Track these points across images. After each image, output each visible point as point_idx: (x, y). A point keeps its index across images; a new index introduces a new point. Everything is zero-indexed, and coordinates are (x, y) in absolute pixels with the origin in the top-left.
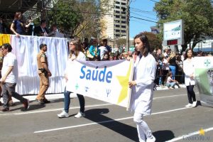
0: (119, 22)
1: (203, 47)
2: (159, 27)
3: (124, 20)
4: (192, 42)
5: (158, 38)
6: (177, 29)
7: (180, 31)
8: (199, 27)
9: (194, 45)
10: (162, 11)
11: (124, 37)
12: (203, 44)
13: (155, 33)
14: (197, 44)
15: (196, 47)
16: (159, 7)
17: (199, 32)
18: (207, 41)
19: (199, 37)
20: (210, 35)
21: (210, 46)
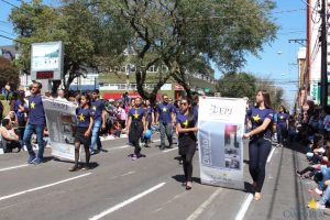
1: (82, 84)
2: (17, 48)
4: (67, 76)
6: (52, 56)
9: (71, 80)
10: (24, 23)
12: (82, 79)
13: (7, 57)
14: (75, 79)
15: (73, 84)
16: (19, 16)
17: (79, 61)
18: (89, 75)
19: (78, 69)
20: (94, 67)
21: (93, 83)
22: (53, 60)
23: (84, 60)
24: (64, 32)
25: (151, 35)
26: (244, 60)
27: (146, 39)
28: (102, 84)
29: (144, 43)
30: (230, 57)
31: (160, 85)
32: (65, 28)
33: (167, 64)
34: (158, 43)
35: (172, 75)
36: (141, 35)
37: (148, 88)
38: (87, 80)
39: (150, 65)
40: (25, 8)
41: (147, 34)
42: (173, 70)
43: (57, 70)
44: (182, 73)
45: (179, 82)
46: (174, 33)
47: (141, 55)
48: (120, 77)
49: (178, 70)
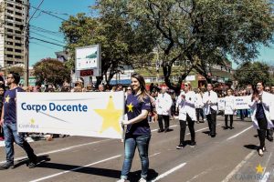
0: (11, 43)
1: (121, 78)
2: (67, 53)
3: (19, 42)
4: (108, 73)
5: (66, 67)
6: (92, 57)
7: (96, 59)
8: (118, 54)
9: (111, 76)
10: (72, 32)
11: (18, 65)
12: (121, 75)
14: (115, 76)
15: (114, 79)
16: (68, 28)
17: (117, 60)
18: (126, 71)
19: (117, 67)
20: (129, 64)
21: (130, 78)
22: (92, 60)
23: (121, 59)
24: (103, 38)
25: (174, 34)
26: (257, 52)
27: (170, 39)
29: (169, 42)
30: (244, 49)
31: (184, 77)
32: (104, 34)
33: (190, 58)
34: (181, 41)
35: (194, 67)
36: (165, 35)
37: (174, 80)
38: (125, 76)
39: (174, 60)
40: (73, 21)
41: (170, 34)
42: (195, 63)
43: (95, 68)
44: (203, 66)
45: (201, 73)
46: (194, 32)
47: (167, 52)
48: (151, 72)
49: (200, 63)
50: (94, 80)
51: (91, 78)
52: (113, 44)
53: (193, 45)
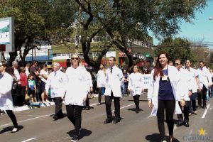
1: (37, 55)
4: (23, 49)
6: (4, 30)
7: (8, 33)
8: (33, 28)
9: (26, 52)
12: (37, 51)
14: (30, 51)
15: (29, 55)
17: (33, 35)
18: (42, 47)
19: (32, 42)
20: (46, 40)
21: (47, 54)
22: (6, 33)
23: (37, 34)
24: (17, 10)
25: (93, 8)
26: (178, 27)
27: (89, 13)
28: (55, 55)
29: (88, 16)
30: (165, 25)
31: (104, 53)
33: (110, 33)
34: (101, 15)
35: (114, 42)
36: (84, 9)
37: (94, 57)
38: (42, 52)
39: (94, 35)
41: (89, 8)
42: (115, 39)
43: (8, 43)
44: (124, 42)
45: (121, 49)
46: (114, 7)
47: (86, 27)
48: (69, 48)
49: (120, 39)
50: (7, 56)
51: (3, 54)
52: (29, 17)
53: (113, 19)
